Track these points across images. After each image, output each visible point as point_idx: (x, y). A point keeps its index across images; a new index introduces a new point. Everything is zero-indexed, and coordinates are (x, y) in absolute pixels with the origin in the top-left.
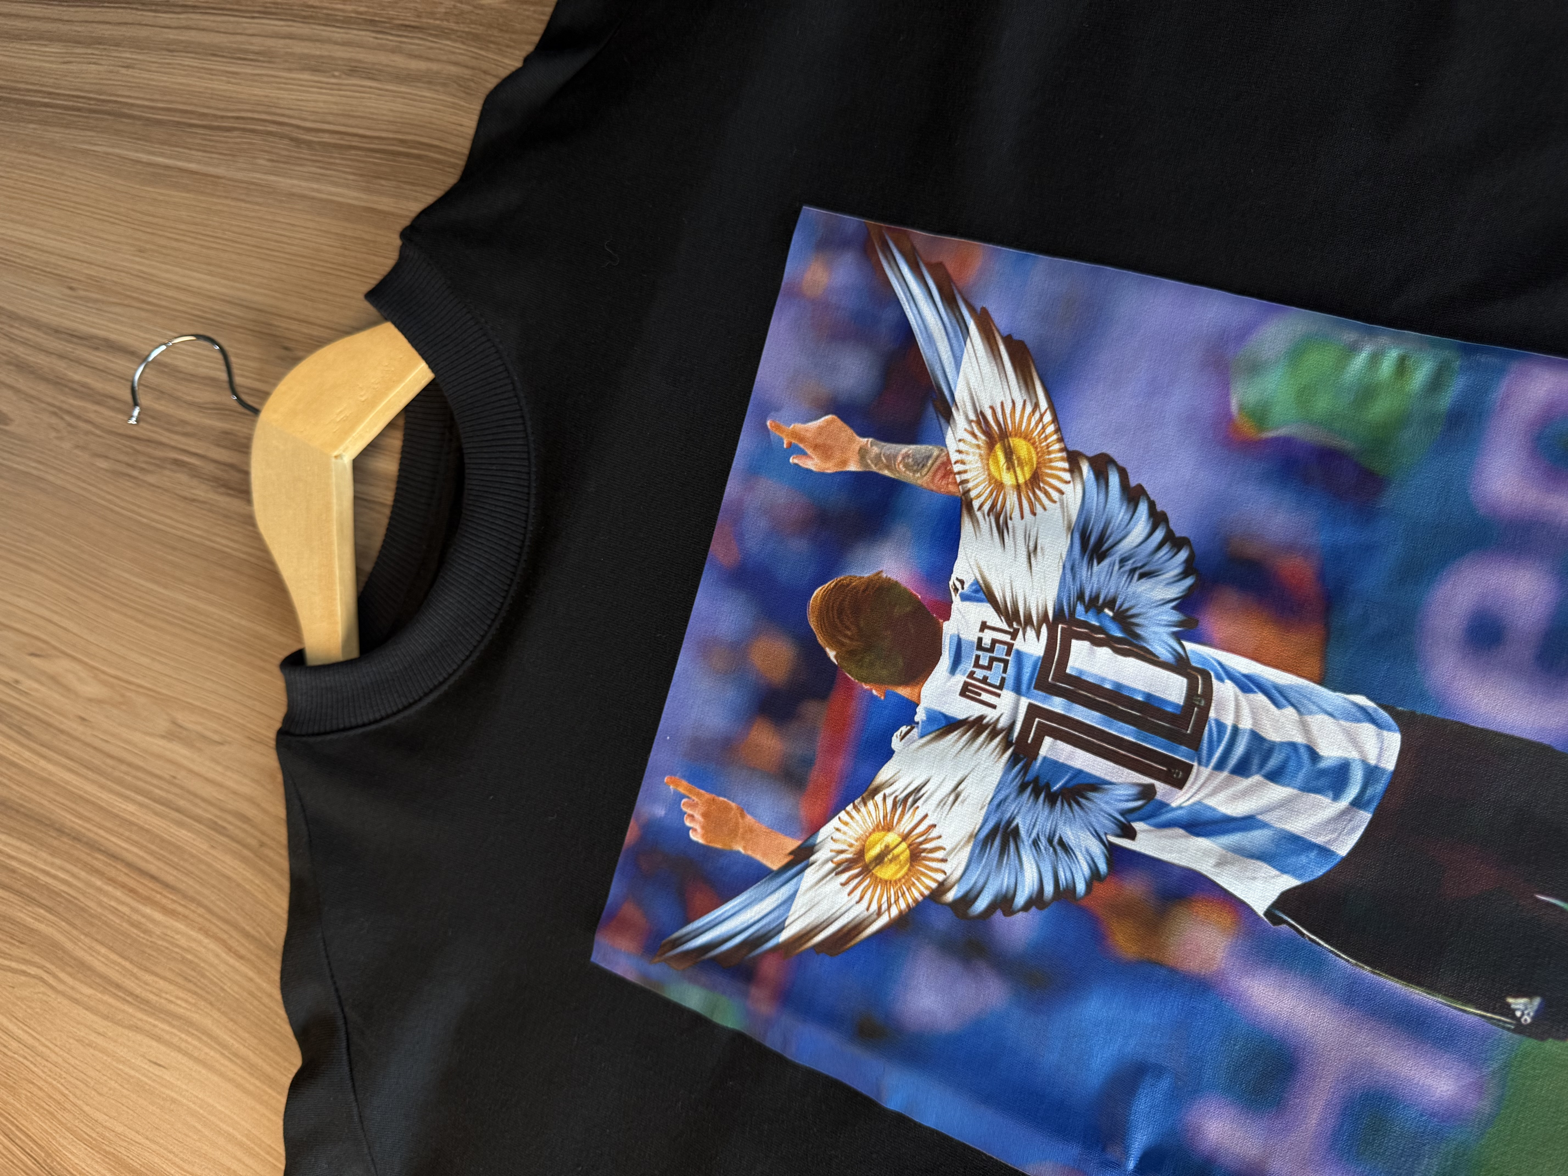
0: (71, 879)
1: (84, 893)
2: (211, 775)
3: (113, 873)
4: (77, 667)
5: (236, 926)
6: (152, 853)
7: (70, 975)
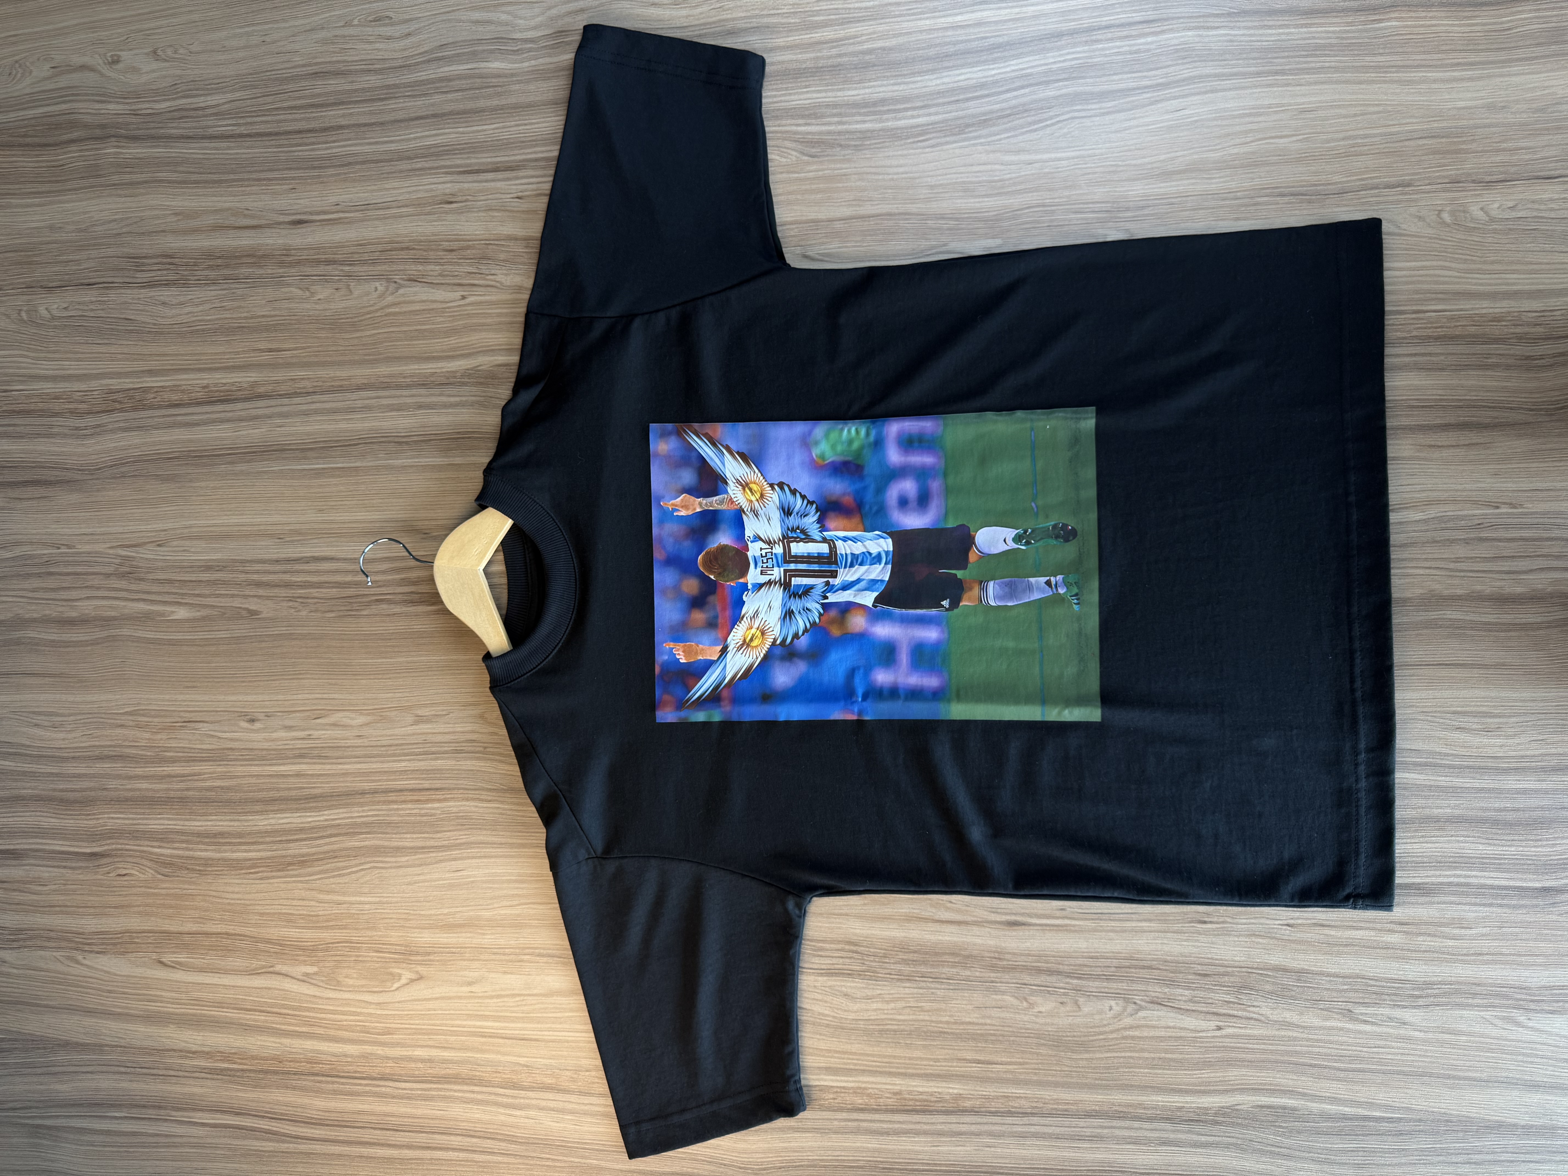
0: (377, 813)
1: (388, 815)
2: (447, 730)
3: (403, 798)
4: (347, 714)
5: (483, 789)
6: (423, 779)
7: (392, 856)
